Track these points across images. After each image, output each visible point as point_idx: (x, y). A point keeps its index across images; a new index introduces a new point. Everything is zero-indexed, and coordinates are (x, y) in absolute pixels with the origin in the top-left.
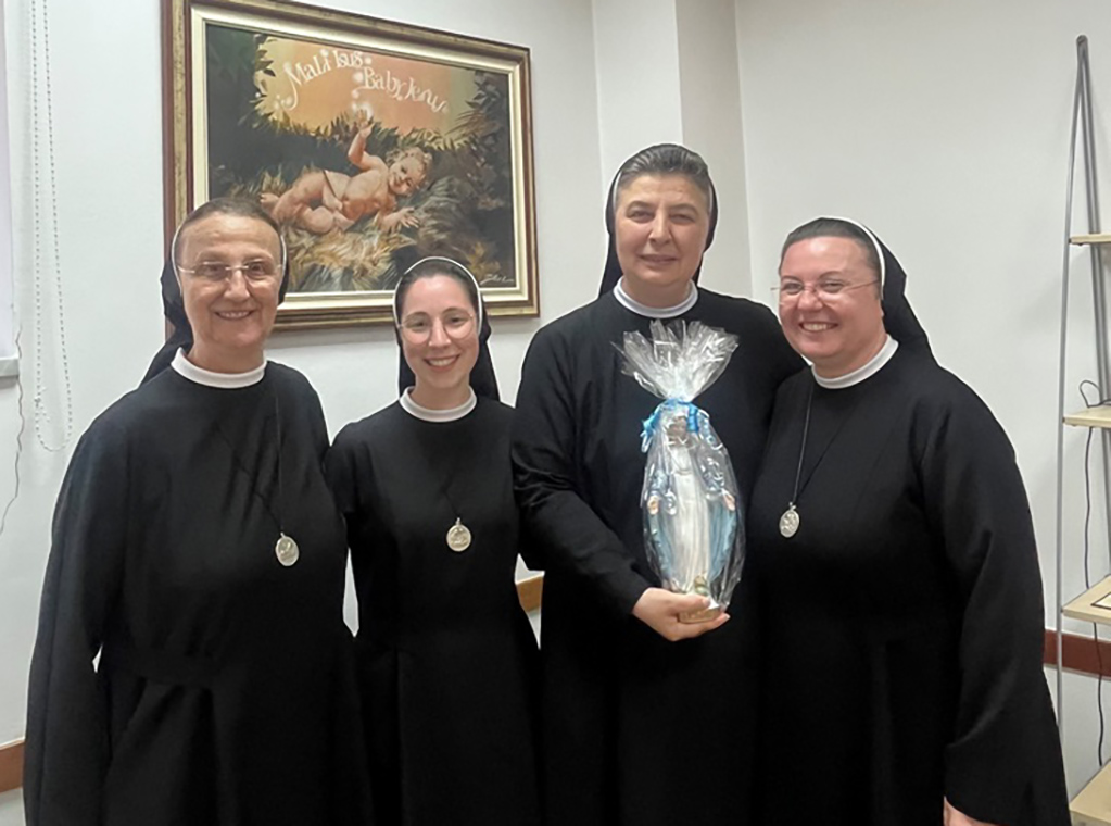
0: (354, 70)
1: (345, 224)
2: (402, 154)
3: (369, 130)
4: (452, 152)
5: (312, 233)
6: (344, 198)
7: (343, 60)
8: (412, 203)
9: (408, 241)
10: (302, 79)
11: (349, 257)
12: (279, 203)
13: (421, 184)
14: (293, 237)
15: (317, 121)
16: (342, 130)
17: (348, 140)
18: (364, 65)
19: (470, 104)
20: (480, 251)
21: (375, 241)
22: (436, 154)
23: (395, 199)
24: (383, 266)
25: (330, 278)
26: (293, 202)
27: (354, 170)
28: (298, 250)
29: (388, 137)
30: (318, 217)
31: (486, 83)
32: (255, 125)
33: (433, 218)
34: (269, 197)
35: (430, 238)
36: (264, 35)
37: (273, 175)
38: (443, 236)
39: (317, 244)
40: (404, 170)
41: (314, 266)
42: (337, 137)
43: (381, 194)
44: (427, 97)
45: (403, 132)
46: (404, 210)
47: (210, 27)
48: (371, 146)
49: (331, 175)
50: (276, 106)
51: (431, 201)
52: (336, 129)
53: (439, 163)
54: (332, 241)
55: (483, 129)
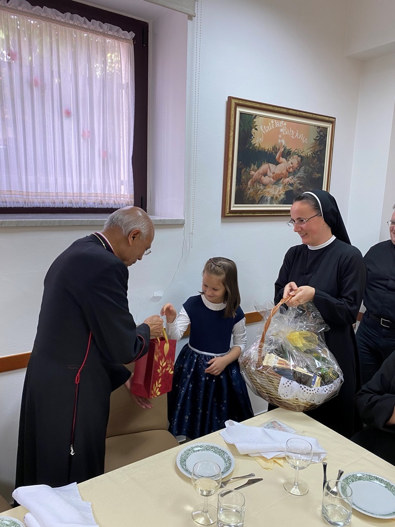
0: (280, 128)
1: (273, 182)
2: (292, 158)
3: (283, 149)
5: (263, 185)
6: (274, 173)
7: (278, 124)
8: (293, 175)
9: (291, 188)
10: (265, 132)
11: (273, 193)
12: (255, 175)
13: (296, 168)
14: (258, 186)
16: (275, 149)
17: (276, 153)
18: (284, 126)
19: (314, 139)
21: (281, 188)
23: (288, 173)
24: (282, 196)
25: (267, 200)
26: (259, 174)
27: (277, 163)
28: (259, 190)
29: (288, 152)
30: (266, 180)
31: (320, 131)
32: (251, 148)
33: (299, 180)
34: (252, 173)
35: (297, 187)
37: (254, 165)
39: (265, 188)
40: (292, 164)
41: (263, 196)
42: (273, 152)
43: (284, 171)
44: (301, 137)
45: (293, 150)
46: (291, 177)
48: (283, 155)
49: (270, 165)
50: (257, 141)
52: (273, 149)
54: (269, 187)
55: (318, 148)
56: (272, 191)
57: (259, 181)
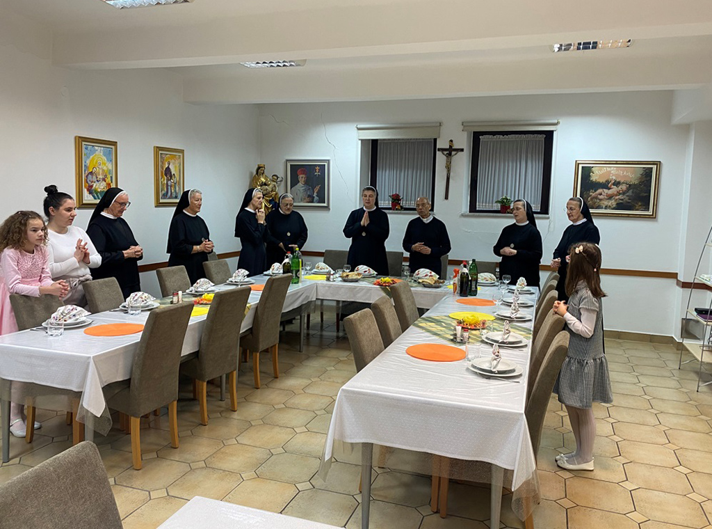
1: (607, 198)
2: (621, 185)
3: (614, 181)
4: (635, 185)
5: (599, 199)
6: (607, 194)
13: (625, 191)
15: (602, 180)
17: (609, 184)
20: (640, 204)
22: (630, 185)
23: (619, 194)
26: (596, 194)
27: (609, 189)
34: (591, 194)
40: (621, 188)
43: (616, 193)
46: (621, 196)
48: (614, 184)
49: (604, 190)
51: (627, 194)
53: (630, 186)
56: (606, 203)
57: (596, 198)
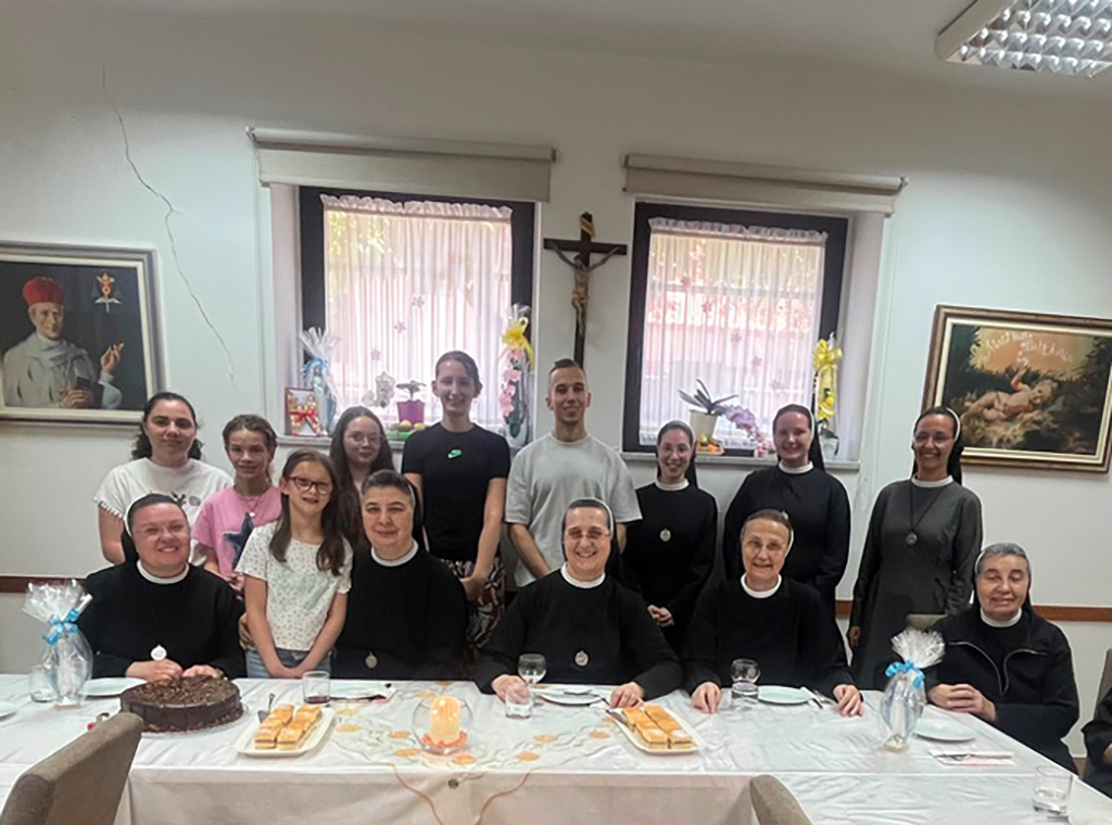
0: (1021, 342)
1: (1003, 417)
2: (1040, 383)
3: (1024, 371)
4: (1070, 382)
5: (986, 421)
6: (1005, 405)
7: (1016, 337)
9: (1035, 427)
10: (994, 347)
11: (1004, 433)
12: (972, 406)
13: (1049, 399)
15: (997, 368)
16: (1010, 372)
17: (1012, 377)
18: (1028, 338)
19: (1087, 356)
20: (1077, 435)
21: (1018, 426)
22: (1060, 384)
23: (1033, 406)
24: (1020, 439)
25: (991, 443)
26: (979, 405)
27: (1011, 391)
28: (978, 428)
29: (1035, 375)
30: (990, 414)
31: (1100, 343)
32: (967, 371)
33: (1052, 416)
34: (968, 404)
35: (1048, 426)
36: (979, 328)
37: (972, 392)
38: (1055, 426)
39: (988, 426)
40: (1040, 392)
41: (984, 436)
43: (1026, 403)
44: (1062, 354)
46: (1037, 412)
47: (954, 326)
48: (1024, 380)
49: (1000, 394)
50: (979, 361)
51: (1052, 408)
52: (1007, 371)
53: (1061, 387)
54: (996, 424)
55: (1092, 369)
56: (1000, 430)
57: (978, 416)
